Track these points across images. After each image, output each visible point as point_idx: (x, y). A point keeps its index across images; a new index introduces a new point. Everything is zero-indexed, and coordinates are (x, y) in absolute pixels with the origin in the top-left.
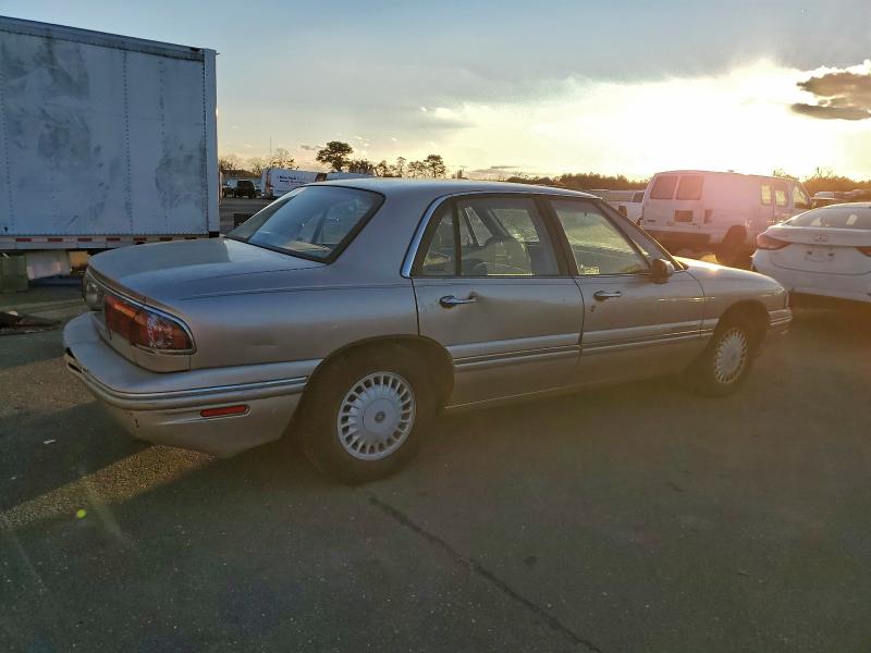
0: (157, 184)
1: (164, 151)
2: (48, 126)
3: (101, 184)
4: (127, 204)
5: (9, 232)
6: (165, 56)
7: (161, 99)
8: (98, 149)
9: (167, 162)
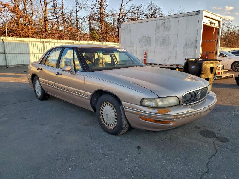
0: (183, 51)
1: (186, 42)
2: (162, 39)
3: (171, 52)
4: (175, 56)
5: (154, 63)
6: (189, 16)
7: (186, 28)
8: (171, 43)
9: (186, 45)
